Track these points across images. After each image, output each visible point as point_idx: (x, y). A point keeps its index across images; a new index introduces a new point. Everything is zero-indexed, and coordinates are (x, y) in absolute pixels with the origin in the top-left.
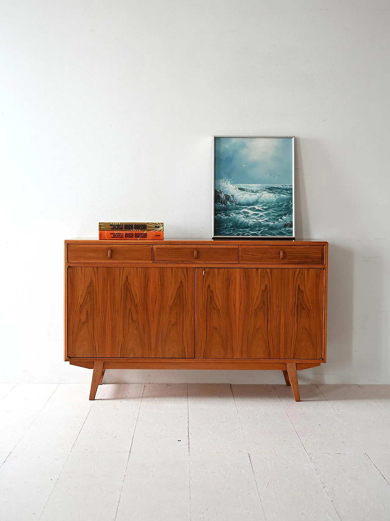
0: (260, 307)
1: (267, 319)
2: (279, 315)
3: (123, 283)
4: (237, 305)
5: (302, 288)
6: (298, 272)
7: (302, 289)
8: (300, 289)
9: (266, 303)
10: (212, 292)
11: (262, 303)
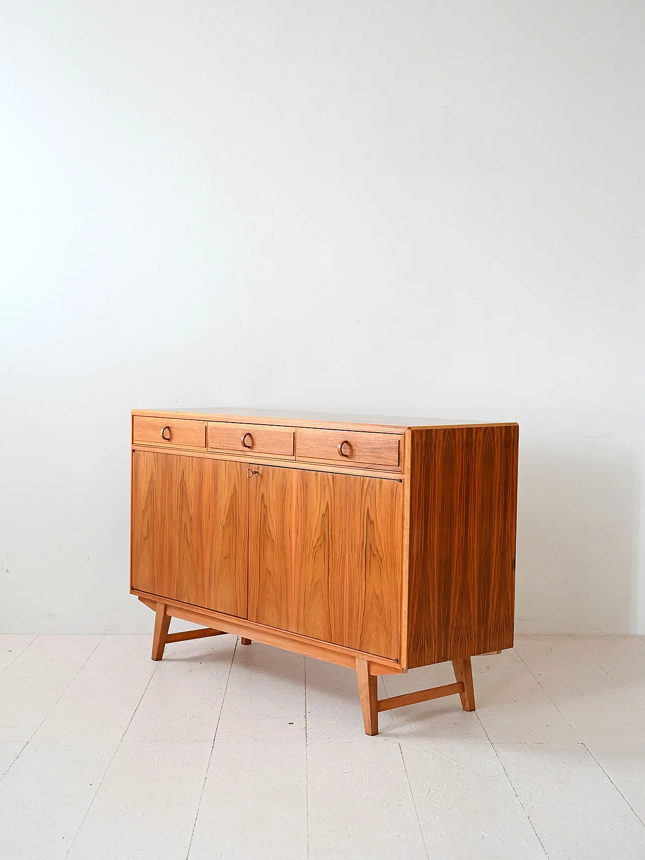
0: (319, 543)
1: (328, 568)
2: (342, 563)
3: (179, 482)
4: (293, 536)
5: (372, 517)
6: (367, 483)
7: (372, 519)
8: (369, 518)
9: (327, 536)
10: (265, 507)
11: (323, 536)
